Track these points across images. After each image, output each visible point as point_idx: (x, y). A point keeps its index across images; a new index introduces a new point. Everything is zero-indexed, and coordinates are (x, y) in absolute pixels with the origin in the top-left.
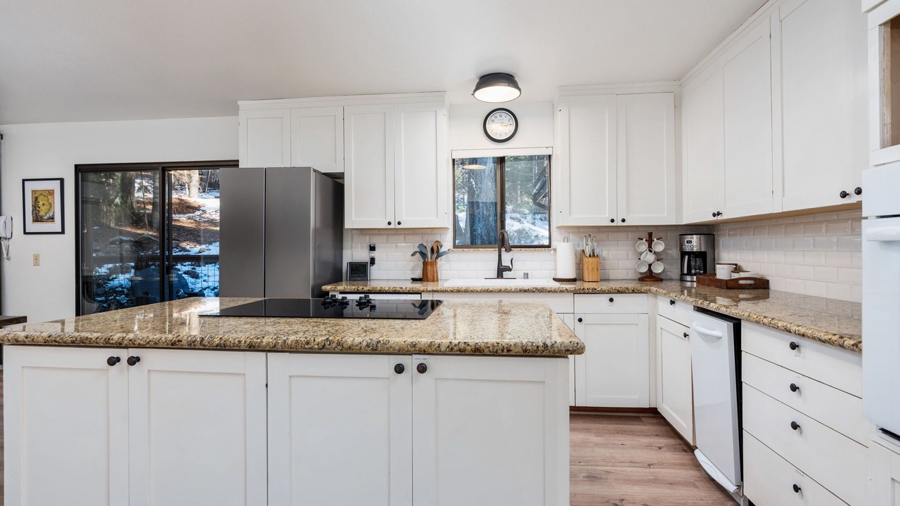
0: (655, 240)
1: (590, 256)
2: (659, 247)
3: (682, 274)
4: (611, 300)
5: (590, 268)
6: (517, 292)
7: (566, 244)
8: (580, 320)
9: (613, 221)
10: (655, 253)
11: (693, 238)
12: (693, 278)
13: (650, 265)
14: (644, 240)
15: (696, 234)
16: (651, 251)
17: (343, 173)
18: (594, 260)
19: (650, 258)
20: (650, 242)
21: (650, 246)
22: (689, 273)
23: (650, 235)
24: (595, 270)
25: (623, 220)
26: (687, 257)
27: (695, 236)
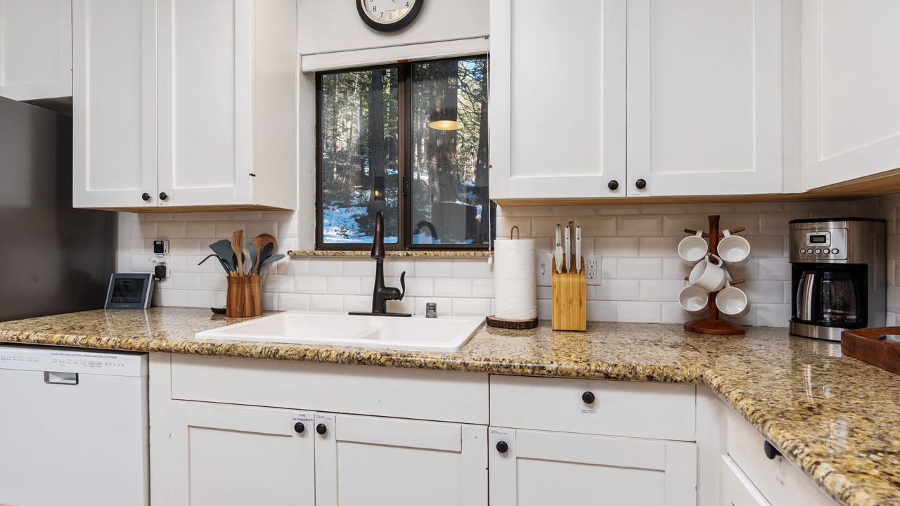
0: (726, 233)
1: (564, 270)
2: (736, 252)
3: (796, 320)
4: (589, 399)
5: (563, 300)
6: (343, 363)
7: (514, 241)
8: (502, 448)
9: (613, 186)
10: (726, 266)
11: (826, 229)
12: (826, 333)
13: (713, 296)
14: (699, 234)
15: (834, 220)
16: (715, 261)
17: (71, 99)
18: (575, 279)
19: (713, 277)
20: (714, 239)
21: (713, 249)
22: (817, 319)
23: (715, 223)
24: (576, 303)
25: (641, 185)
26: (811, 278)
27: (831, 225)
